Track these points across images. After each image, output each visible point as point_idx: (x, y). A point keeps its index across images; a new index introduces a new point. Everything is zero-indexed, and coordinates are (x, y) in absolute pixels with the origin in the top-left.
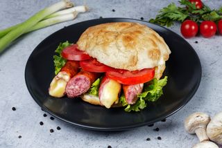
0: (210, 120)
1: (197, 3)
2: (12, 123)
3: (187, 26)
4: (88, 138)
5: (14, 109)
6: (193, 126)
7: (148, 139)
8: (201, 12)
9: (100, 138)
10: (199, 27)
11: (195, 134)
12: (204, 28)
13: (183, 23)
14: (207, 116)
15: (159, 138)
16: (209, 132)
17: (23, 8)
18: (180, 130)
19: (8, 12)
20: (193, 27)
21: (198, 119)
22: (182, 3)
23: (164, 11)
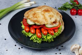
0: (80, 47)
1: (77, 2)
2: (4, 45)
3: (73, 11)
4: (33, 52)
5: (5, 39)
6: (73, 49)
7: (56, 54)
8: (78, 6)
9: (37, 52)
10: (77, 12)
11: (74, 52)
12: (79, 12)
13: (71, 10)
14: (79, 46)
15: (60, 53)
16: (80, 52)
17: (11, 1)
18: (68, 51)
19: (6, 3)
20: (75, 11)
21: (76, 47)
22: (71, 2)
23: (64, 5)
